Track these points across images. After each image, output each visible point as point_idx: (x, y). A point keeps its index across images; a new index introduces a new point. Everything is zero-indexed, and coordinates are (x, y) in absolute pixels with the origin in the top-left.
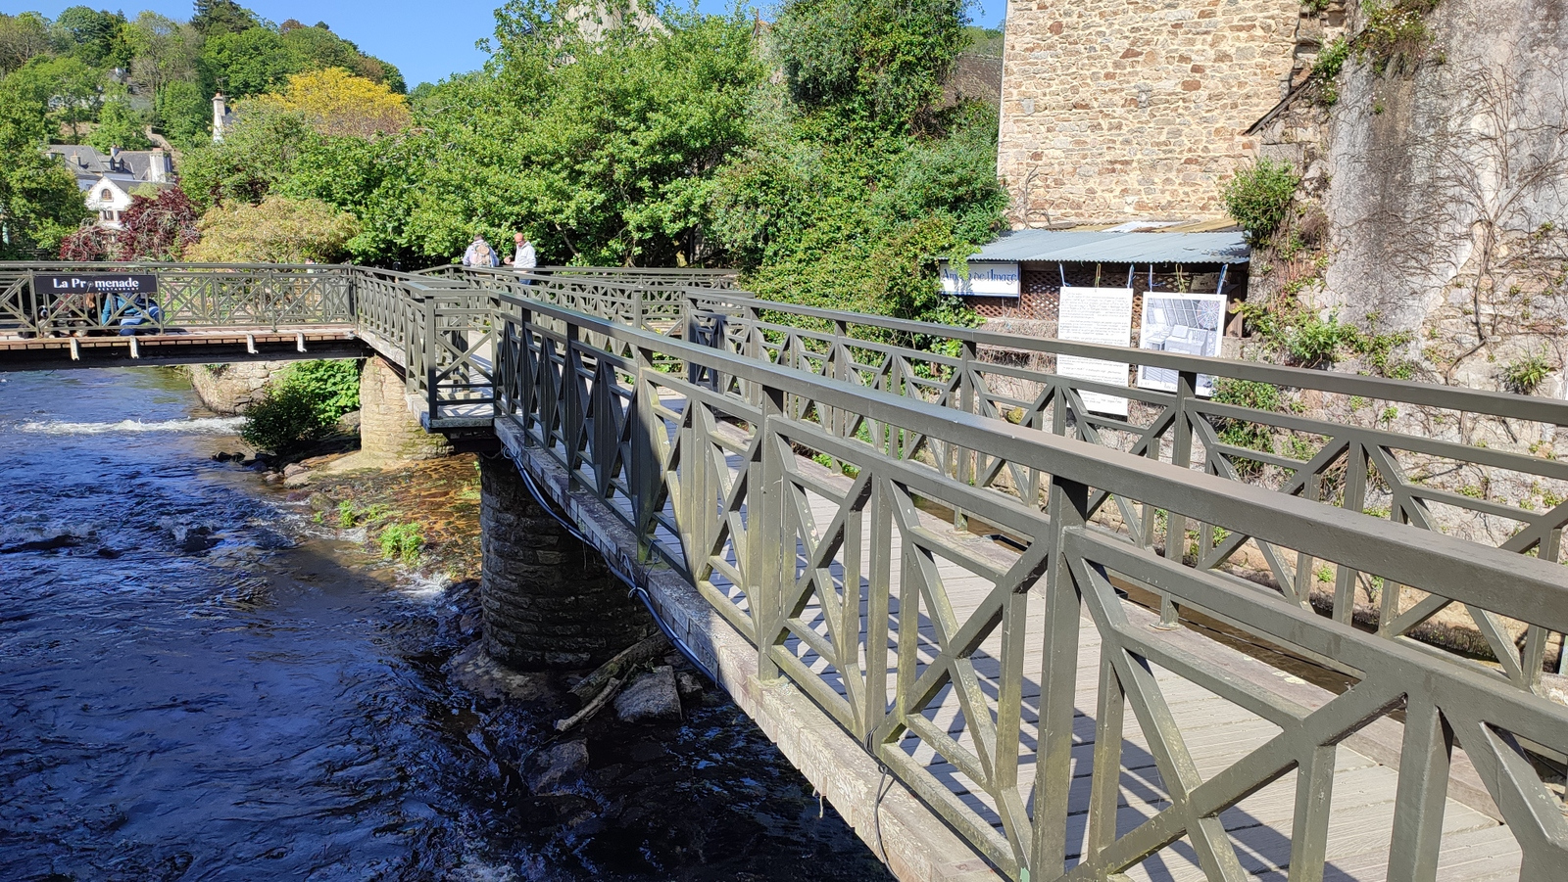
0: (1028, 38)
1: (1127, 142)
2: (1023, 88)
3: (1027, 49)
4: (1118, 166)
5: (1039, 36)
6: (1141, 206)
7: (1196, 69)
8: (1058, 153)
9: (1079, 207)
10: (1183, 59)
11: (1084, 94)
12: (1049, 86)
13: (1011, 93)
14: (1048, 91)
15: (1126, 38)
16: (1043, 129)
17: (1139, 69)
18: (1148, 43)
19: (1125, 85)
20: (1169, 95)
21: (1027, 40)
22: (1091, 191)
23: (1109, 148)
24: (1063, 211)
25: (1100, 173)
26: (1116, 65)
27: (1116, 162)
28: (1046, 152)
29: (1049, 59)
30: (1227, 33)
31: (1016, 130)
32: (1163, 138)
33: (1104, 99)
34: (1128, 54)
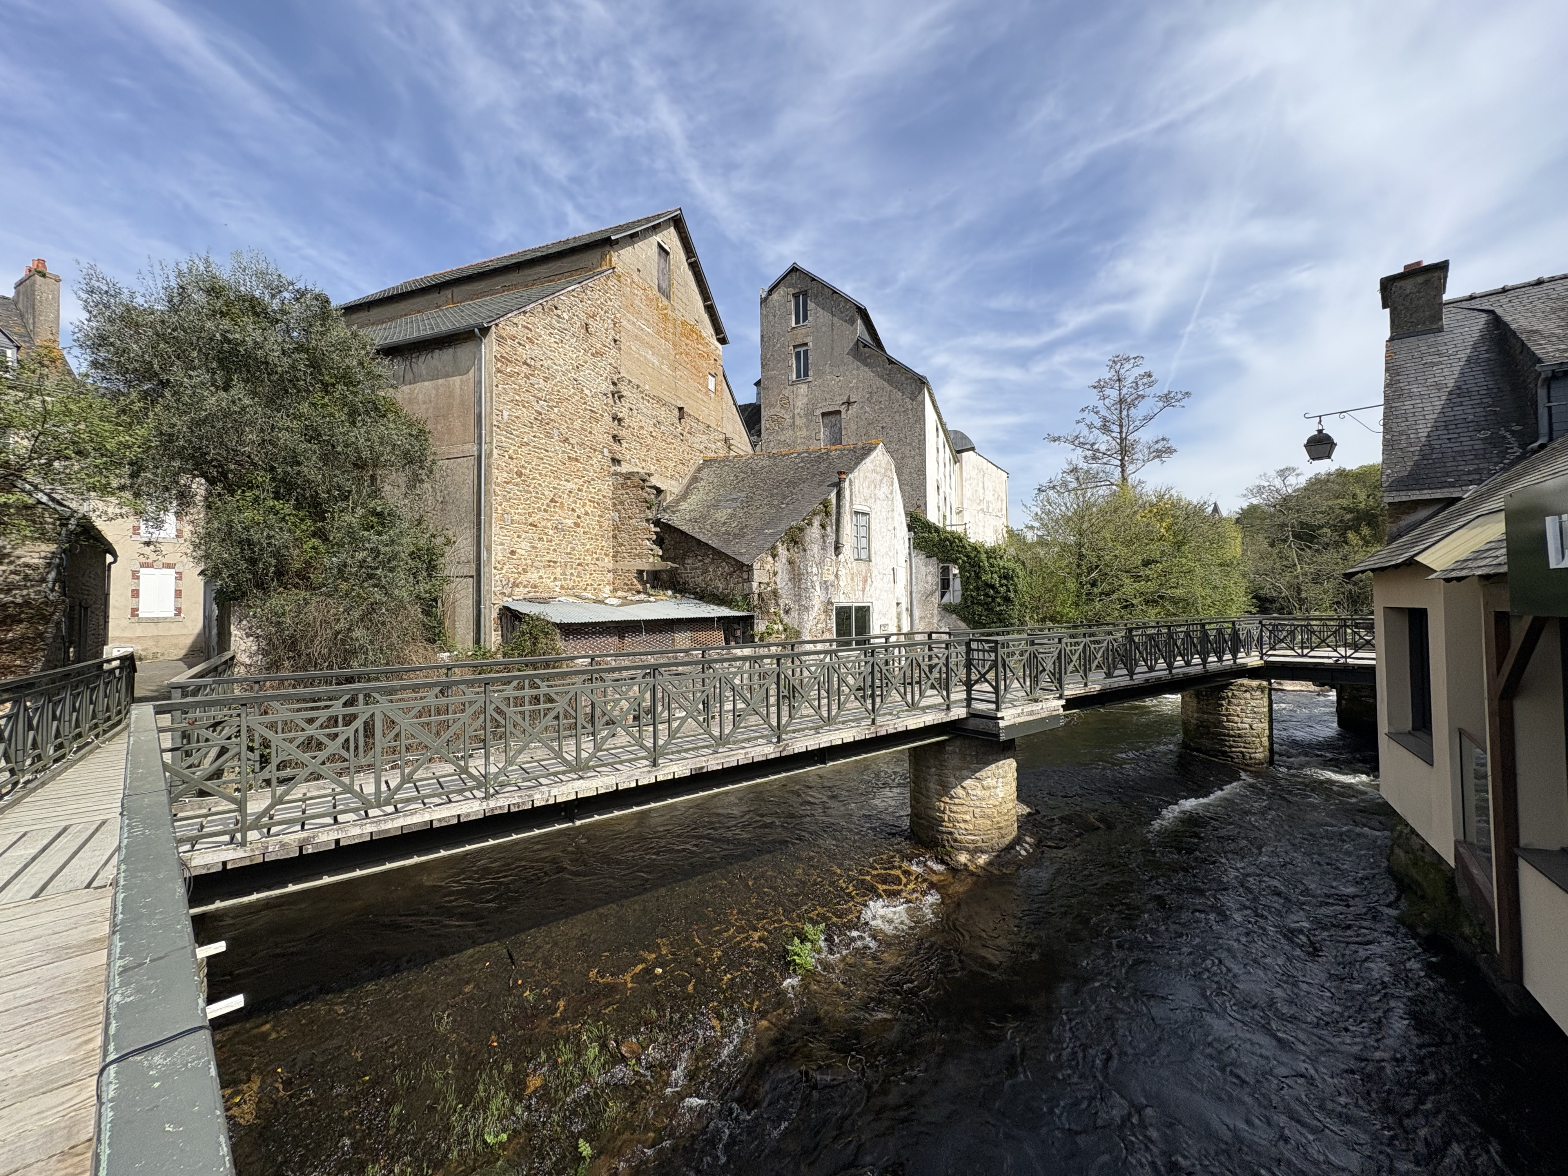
2: (503, 506)
3: (505, 482)
5: (510, 475)
6: (562, 587)
7: (579, 517)
8: (524, 553)
10: (573, 510)
11: (534, 518)
12: (517, 509)
13: (496, 508)
14: (517, 512)
15: (551, 491)
16: (515, 536)
17: (557, 510)
18: (560, 497)
19: (552, 518)
20: (569, 527)
21: (505, 476)
23: (547, 552)
25: (544, 567)
26: (548, 505)
27: (551, 561)
29: (516, 491)
30: (587, 502)
31: (501, 533)
32: (568, 550)
33: (544, 523)
34: (552, 501)
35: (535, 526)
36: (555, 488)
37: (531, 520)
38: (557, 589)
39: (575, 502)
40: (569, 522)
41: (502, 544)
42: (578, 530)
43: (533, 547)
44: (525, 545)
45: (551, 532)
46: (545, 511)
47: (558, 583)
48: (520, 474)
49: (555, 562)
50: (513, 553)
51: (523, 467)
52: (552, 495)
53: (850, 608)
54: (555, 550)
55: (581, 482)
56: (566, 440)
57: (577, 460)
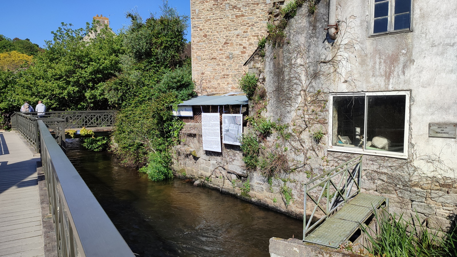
0: (198, 39)
1: (227, 69)
2: (198, 54)
3: (197, 42)
4: (226, 76)
5: (201, 38)
6: (233, 88)
7: (244, 48)
8: (209, 73)
9: (216, 89)
10: (240, 45)
11: (215, 55)
12: (205, 53)
13: (194, 55)
14: (204, 54)
15: (225, 39)
16: (204, 65)
17: (229, 48)
18: (230, 40)
19: (225, 52)
20: (238, 55)
21: (197, 39)
22: (219, 84)
23: (223, 71)
24: (212, 90)
25: (221, 78)
26: (223, 47)
27: (225, 75)
28: (205, 72)
29: (204, 45)
30: (251, 37)
31: (196, 66)
32: (237, 68)
33: (220, 56)
34: (225, 43)
35: (215, 59)
36: (226, 36)
37: (212, 56)
39: (242, 40)
41: (197, 71)
42: (244, 55)
43: (214, 69)
44: (209, 69)
45: (224, 60)
46: (220, 50)
47: (230, 86)
48: (205, 36)
49: (228, 75)
50: (203, 74)
51: (208, 32)
55: (246, 27)
56: (235, 7)
57: (243, 16)
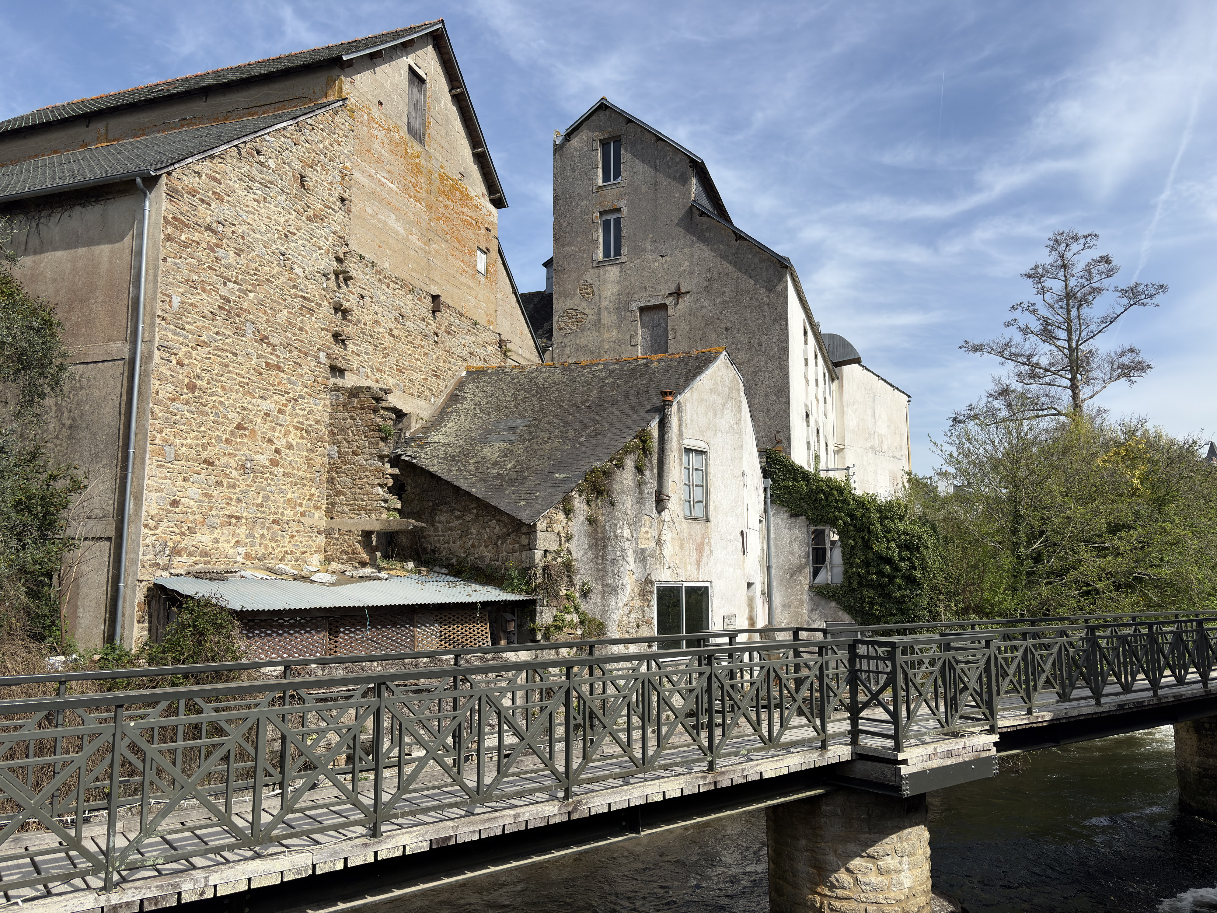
0: (170, 388)
2: (164, 434)
3: (169, 398)
4: (233, 521)
5: (178, 389)
6: (247, 556)
7: (277, 451)
8: (192, 503)
9: (206, 556)
10: (270, 441)
11: (209, 453)
12: (186, 438)
13: (154, 437)
14: (185, 442)
15: (238, 413)
16: (180, 478)
17: (245, 441)
18: (251, 421)
19: (237, 452)
20: (263, 467)
22: (215, 541)
23: (228, 503)
24: (195, 559)
25: (221, 526)
26: (232, 434)
27: (233, 516)
28: (183, 500)
29: (186, 413)
30: (291, 429)
32: (260, 501)
33: (224, 460)
34: (239, 427)
35: (211, 464)
36: (243, 408)
37: (205, 455)
38: (240, 559)
39: (273, 429)
40: (262, 459)
41: (158, 490)
42: (276, 470)
43: (207, 495)
44: (194, 492)
45: (235, 473)
46: (228, 441)
47: (242, 550)
48: (192, 387)
49: (238, 518)
50: (175, 503)
51: (198, 377)
52: (238, 418)
53: (678, 589)
54: (239, 500)
55: (283, 400)
56: (264, 339)
57: (279, 368)
